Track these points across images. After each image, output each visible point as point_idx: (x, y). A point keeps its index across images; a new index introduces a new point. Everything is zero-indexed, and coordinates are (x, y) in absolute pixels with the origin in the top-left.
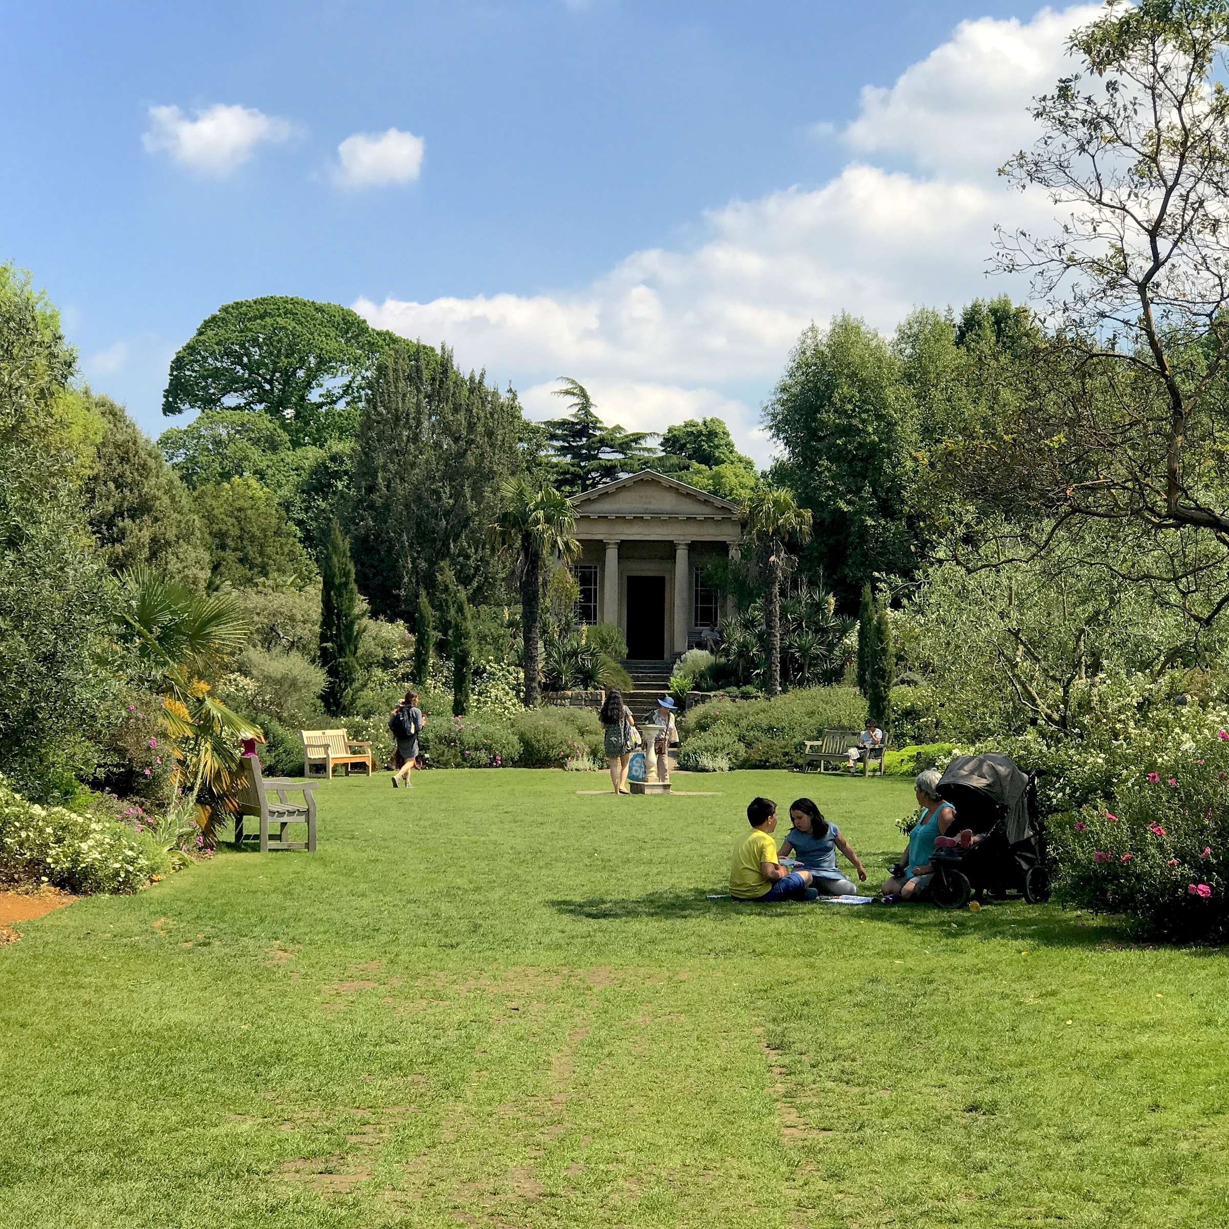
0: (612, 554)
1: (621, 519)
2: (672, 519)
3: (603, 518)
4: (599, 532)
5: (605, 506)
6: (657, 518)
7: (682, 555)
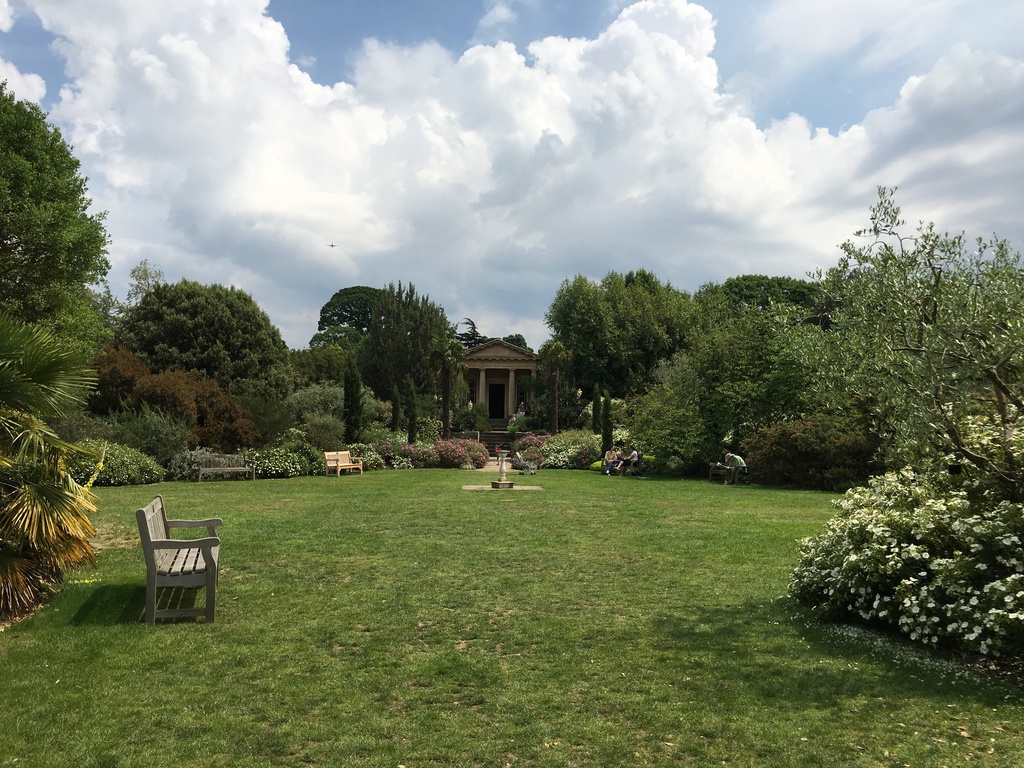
0: (483, 374)
1: (487, 360)
2: (508, 360)
3: (479, 360)
4: (478, 365)
5: (479, 355)
6: (502, 360)
7: (512, 375)
